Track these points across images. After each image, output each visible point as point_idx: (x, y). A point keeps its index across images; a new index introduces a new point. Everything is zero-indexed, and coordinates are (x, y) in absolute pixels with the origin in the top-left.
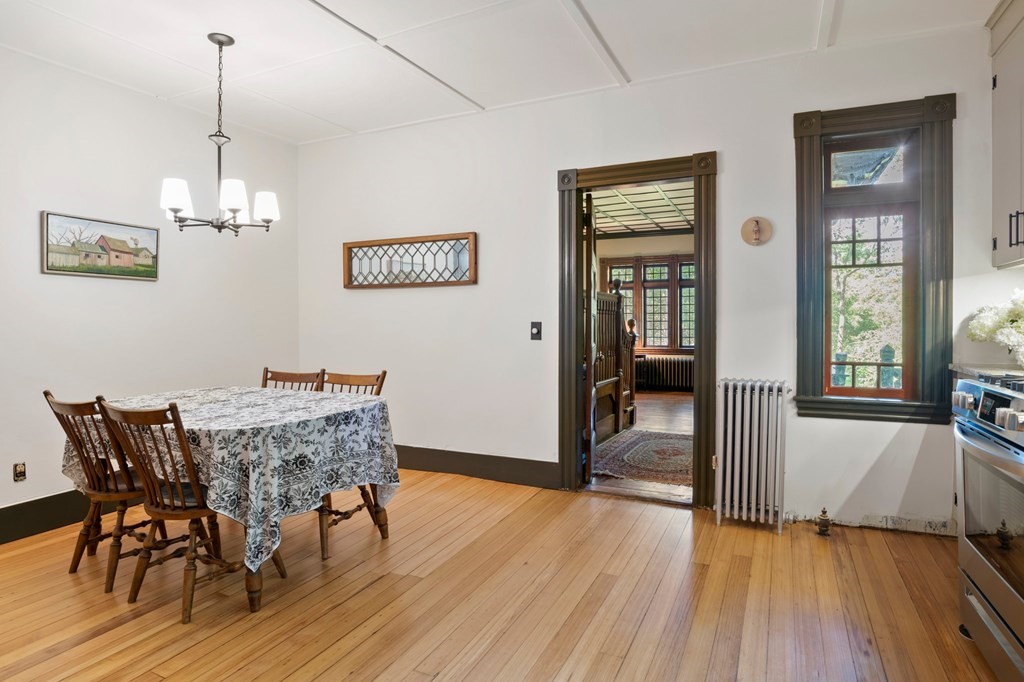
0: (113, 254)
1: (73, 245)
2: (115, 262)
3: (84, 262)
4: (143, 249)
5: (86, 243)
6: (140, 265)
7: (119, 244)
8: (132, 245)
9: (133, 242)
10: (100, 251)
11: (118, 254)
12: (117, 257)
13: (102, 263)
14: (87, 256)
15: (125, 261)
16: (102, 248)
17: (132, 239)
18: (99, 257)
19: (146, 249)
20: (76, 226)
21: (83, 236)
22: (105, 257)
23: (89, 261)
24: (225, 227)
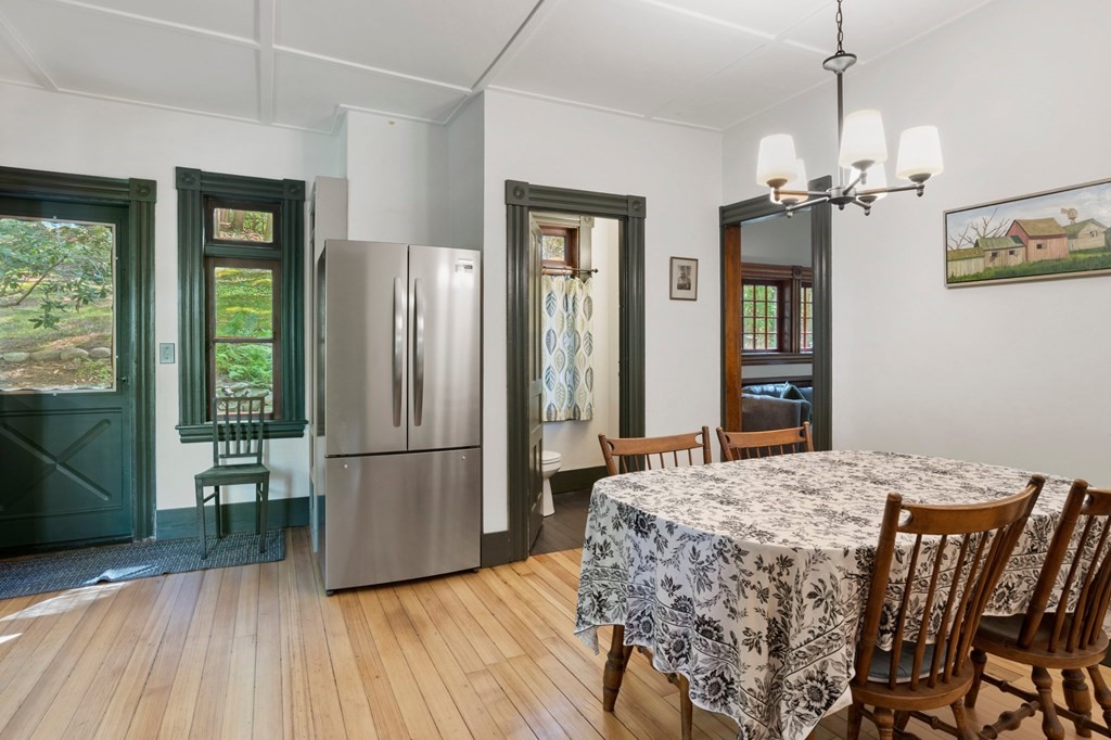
0: (1033, 244)
1: (977, 245)
2: (1036, 255)
3: (991, 265)
4: (1084, 223)
5: (993, 237)
6: (1080, 251)
7: (1042, 225)
8: (1064, 221)
9: (1066, 216)
10: (1013, 244)
11: (1039, 242)
12: (1039, 247)
13: (1016, 261)
14: (994, 255)
15: (1055, 250)
16: (1017, 239)
17: (1063, 211)
18: (1012, 253)
19: (1092, 221)
20: (978, 219)
21: (990, 228)
22: (1021, 252)
23: (997, 262)
24: (851, 200)
